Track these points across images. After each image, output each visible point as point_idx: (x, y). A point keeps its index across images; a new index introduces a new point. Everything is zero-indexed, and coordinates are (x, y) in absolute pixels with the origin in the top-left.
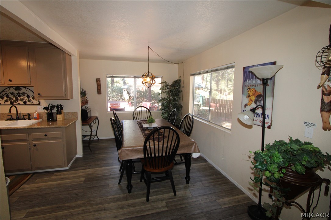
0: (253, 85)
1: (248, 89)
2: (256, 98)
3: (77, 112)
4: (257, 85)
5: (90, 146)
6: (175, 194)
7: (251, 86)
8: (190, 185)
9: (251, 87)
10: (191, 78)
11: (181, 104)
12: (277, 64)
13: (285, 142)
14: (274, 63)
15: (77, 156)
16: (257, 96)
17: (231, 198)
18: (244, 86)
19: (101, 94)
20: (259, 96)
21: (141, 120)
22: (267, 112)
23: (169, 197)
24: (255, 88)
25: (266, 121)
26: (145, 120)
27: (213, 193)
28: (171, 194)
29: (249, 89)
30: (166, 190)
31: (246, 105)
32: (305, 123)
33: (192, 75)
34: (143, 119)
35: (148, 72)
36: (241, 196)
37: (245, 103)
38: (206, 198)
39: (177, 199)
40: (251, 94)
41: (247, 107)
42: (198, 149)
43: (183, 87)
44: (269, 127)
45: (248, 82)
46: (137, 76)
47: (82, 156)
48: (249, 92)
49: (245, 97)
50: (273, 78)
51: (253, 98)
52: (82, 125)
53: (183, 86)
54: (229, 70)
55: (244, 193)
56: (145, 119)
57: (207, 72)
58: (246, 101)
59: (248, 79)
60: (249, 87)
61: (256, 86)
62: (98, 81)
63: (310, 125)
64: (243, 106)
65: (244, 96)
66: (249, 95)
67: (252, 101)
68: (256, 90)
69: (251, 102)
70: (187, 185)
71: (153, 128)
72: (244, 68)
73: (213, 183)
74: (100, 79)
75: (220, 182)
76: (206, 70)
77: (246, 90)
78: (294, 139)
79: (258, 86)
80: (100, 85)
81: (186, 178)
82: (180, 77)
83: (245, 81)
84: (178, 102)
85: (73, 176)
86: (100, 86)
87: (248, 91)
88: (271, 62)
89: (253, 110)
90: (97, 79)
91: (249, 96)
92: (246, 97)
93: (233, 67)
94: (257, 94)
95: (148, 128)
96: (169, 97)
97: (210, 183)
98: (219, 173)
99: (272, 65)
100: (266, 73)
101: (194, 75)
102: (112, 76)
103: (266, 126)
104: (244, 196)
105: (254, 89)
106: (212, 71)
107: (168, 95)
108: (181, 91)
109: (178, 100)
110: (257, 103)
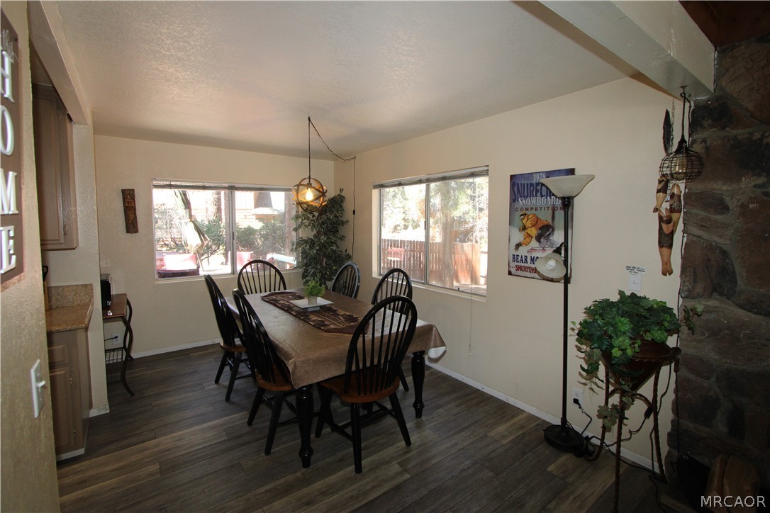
0: (532, 209)
1: (521, 215)
2: (540, 232)
3: (91, 285)
4: (541, 208)
5: (127, 377)
6: (408, 443)
7: (527, 209)
8: (423, 418)
9: (528, 213)
10: (375, 193)
11: (346, 251)
12: (576, 172)
13: (611, 300)
14: (571, 172)
15: (94, 413)
16: (540, 229)
17: (509, 424)
18: (512, 210)
19: (137, 231)
20: (544, 228)
21: (268, 293)
23: (398, 451)
24: (536, 213)
26: (278, 293)
27: (475, 423)
28: (398, 444)
29: (525, 215)
30: (383, 441)
31: (518, 246)
32: (628, 268)
33: (375, 187)
34: (272, 291)
35: (310, 178)
36: (521, 416)
37: (516, 240)
38: (467, 435)
39: (416, 451)
40: (528, 224)
41: (521, 248)
42: (441, 339)
43: (354, 213)
45: (522, 202)
46: (236, 185)
47: (108, 411)
48: (524, 222)
49: (515, 231)
51: (534, 232)
52: (104, 322)
53: (354, 211)
54: (478, 180)
55: (523, 411)
56: (277, 291)
57: (420, 182)
58: (518, 237)
59: (521, 197)
60: (524, 212)
61: (539, 209)
62: (128, 197)
63: (635, 270)
64: (513, 247)
65: (512, 228)
66: (525, 226)
67: (532, 237)
68: (538, 218)
69: (528, 240)
70: (419, 420)
71: (318, 309)
72: (512, 177)
73: (463, 406)
74: (133, 190)
75: (475, 401)
76: (417, 177)
77: (517, 220)
78: (628, 293)
79: (543, 209)
80: (134, 208)
81: (415, 405)
82: (341, 190)
83: (513, 200)
84: (338, 247)
85: (114, 467)
86: (135, 210)
87: (522, 220)
88: (566, 170)
90: (123, 191)
91: (524, 228)
92: (518, 230)
93: (484, 174)
94: (540, 225)
95: (309, 310)
96: (318, 235)
97: (458, 406)
98: (465, 385)
99: (567, 175)
101: (382, 186)
102: (168, 183)
104: (524, 415)
105: (534, 215)
106: (428, 180)
107: (315, 232)
108: (347, 222)
109: (339, 242)
110: (542, 240)
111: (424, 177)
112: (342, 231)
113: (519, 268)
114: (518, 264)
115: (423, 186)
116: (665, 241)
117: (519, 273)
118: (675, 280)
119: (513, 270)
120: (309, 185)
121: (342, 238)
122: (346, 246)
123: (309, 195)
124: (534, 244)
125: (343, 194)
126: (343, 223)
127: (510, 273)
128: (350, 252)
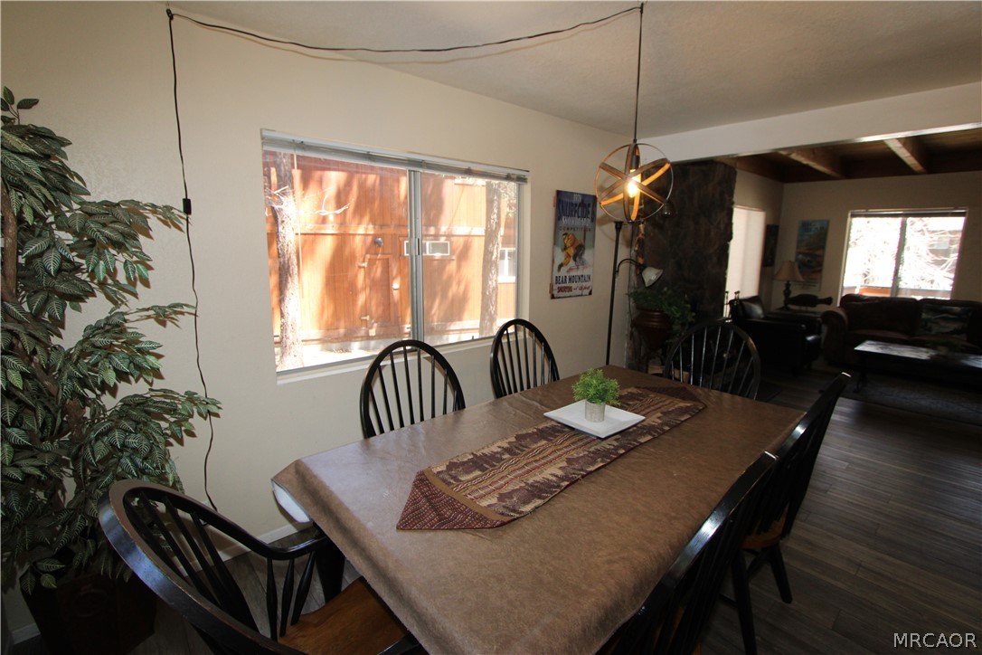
0: (571, 228)
1: (563, 235)
2: (576, 251)
9: (569, 232)
16: (576, 248)
18: (557, 228)
20: (580, 248)
29: (566, 234)
31: (560, 267)
40: (568, 245)
41: (562, 268)
44: (591, 293)
45: (565, 221)
48: (565, 241)
51: (572, 251)
59: (563, 216)
60: (566, 231)
61: (576, 229)
64: (556, 268)
65: (556, 248)
66: (566, 246)
67: (570, 257)
68: (575, 237)
69: (567, 259)
72: (559, 193)
77: (561, 237)
83: (558, 218)
87: (564, 239)
91: (565, 248)
92: (560, 250)
94: (576, 244)
105: (573, 234)
110: (577, 259)
113: (560, 290)
114: (560, 285)
117: (561, 294)
119: (555, 293)
124: (572, 263)
127: (553, 297)
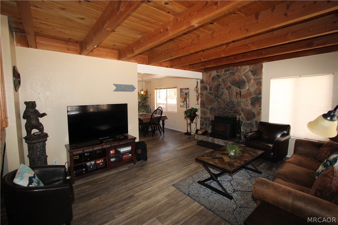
6: (161, 135)
9: (183, 95)
10: (155, 90)
12: (189, 89)
20: (185, 98)
22: (188, 103)
25: (187, 105)
40: (183, 97)
43: (150, 95)
44: (188, 107)
49: (181, 99)
50: (188, 93)
51: (184, 99)
58: (182, 100)
64: (181, 102)
72: (180, 89)
76: (164, 87)
77: (181, 97)
82: (147, 89)
83: (181, 93)
88: (187, 88)
89: (184, 102)
93: (176, 88)
100: (186, 91)
101: (157, 89)
103: (187, 107)
106: (167, 88)
107: (140, 100)
108: (149, 97)
109: (146, 103)
111: (166, 88)
112: (147, 99)
115: (166, 89)
116: (198, 100)
118: (199, 105)
120: (142, 91)
121: (147, 101)
122: (148, 103)
123: (142, 93)
125: (148, 90)
126: (148, 98)
128: (149, 105)
